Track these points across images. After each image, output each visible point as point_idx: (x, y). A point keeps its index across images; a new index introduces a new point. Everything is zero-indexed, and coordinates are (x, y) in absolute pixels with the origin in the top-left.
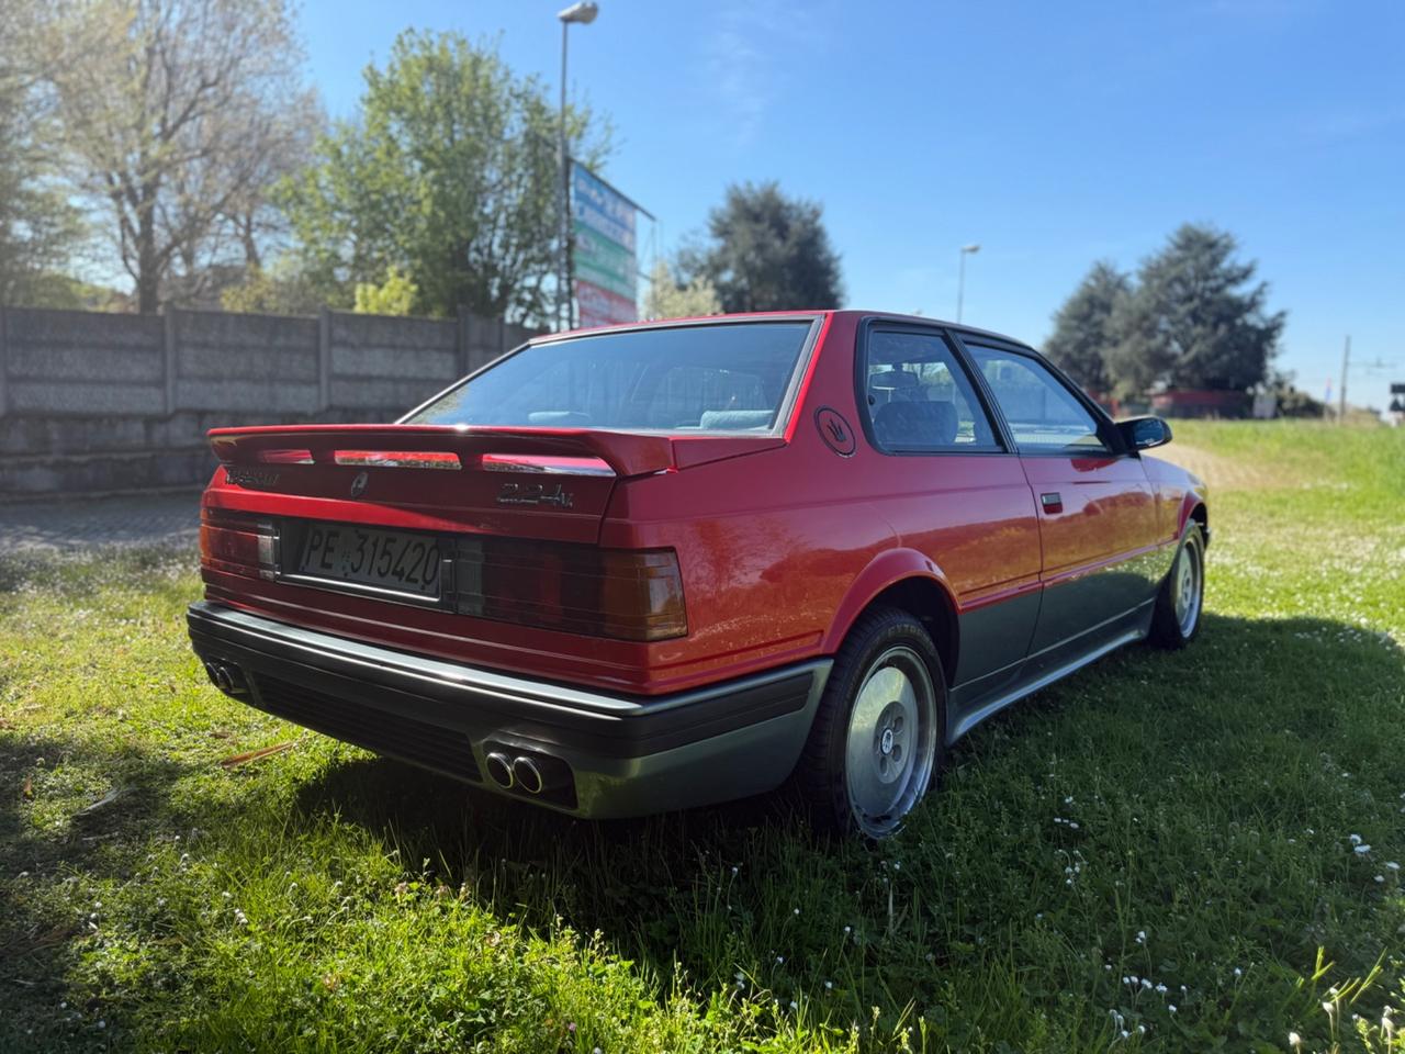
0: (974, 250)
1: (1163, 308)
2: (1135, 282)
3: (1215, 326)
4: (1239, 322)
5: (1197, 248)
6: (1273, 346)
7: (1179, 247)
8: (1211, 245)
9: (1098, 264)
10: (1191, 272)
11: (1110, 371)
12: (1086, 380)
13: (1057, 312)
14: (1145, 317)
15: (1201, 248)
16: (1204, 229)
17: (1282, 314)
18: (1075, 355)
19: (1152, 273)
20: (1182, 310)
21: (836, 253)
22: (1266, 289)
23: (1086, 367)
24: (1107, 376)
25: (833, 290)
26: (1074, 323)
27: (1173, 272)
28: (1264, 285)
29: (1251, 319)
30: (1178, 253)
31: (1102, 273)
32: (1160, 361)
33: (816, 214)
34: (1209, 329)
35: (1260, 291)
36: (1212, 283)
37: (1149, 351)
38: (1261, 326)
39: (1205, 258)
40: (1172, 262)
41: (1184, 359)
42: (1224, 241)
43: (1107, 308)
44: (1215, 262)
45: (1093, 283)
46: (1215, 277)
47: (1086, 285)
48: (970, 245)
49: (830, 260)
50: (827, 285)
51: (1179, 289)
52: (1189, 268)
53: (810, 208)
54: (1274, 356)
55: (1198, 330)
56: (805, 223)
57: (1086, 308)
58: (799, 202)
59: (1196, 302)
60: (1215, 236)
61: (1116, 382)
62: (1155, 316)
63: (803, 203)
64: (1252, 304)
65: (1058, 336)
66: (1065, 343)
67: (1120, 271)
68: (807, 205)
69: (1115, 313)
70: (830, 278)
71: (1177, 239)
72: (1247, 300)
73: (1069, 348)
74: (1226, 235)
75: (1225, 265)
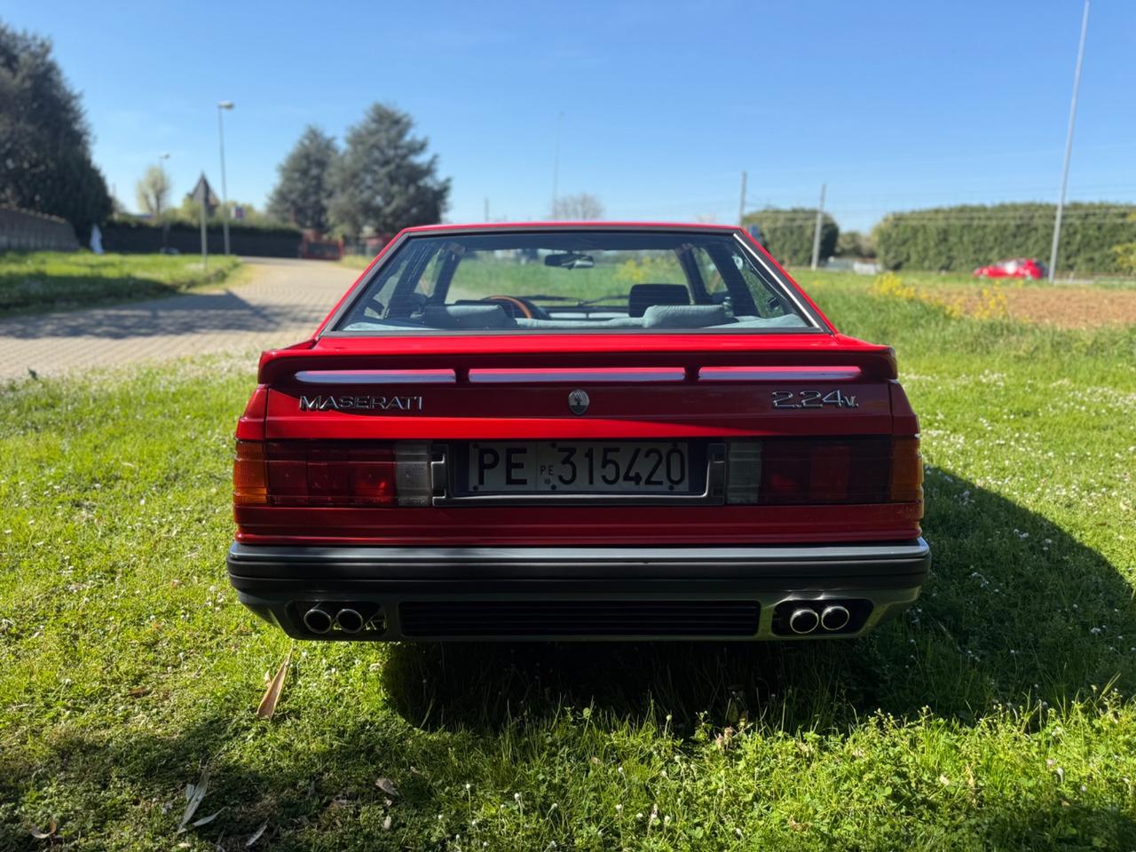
0: (230, 107)
1: (367, 169)
2: (342, 145)
3: (407, 186)
4: (421, 183)
5: (387, 123)
6: (445, 203)
7: (374, 121)
8: (397, 122)
9: (310, 127)
10: (384, 143)
11: (331, 218)
12: (309, 223)
13: (280, 166)
14: (355, 175)
15: (388, 122)
16: (391, 108)
17: (448, 180)
18: (300, 202)
19: (357, 139)
20: (383, 171)
21: (76, 92)
22: (438, 160)
23: (310, 213)
24: (327, 220)
25: (77, 127)
26: (297, 175)
27: (372, 140)
28: (435, 157)
29: (428, 182)
30: (373, 126)
31: (313, 135)
32: (369, 210)
33: (46, 49)
34: (403, 188)
35: (432, 162)
36: (400, 152)
37: (361, 203)
38: (436, 188)
39: (393, 133)
40: (372, 133)
41: (388, 210)
42: (405, 120)
43: (322, 164)
44: (401, 134)
45: (307, 142)
46: (401, 147)
47: (302, 143)
48: (227, 102)
49: (71, 98)
50: (69, 123)
51: (376, 154)
52: (382, 139)
53: (39, 42)
54: (446, 210)
55: (395, 188)
56: (34, 55)
57: (304, 164)
58: (25, 33)
59: (392, 166)
60: (399, 115)
61: (334, 226)
62: (362, 175)
63: (30, 35)
64: (428, 171)
65: (283, 185)
66: (291, 191)
67: (328, 134)
68: (34, 38)
69: (332, 170)
70: (71, 116)
71: (372, 114)
72: (425, 167)
73: (294, 196)
74: (406, 115)
75: (408, 138)
